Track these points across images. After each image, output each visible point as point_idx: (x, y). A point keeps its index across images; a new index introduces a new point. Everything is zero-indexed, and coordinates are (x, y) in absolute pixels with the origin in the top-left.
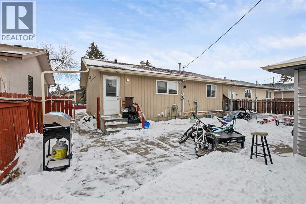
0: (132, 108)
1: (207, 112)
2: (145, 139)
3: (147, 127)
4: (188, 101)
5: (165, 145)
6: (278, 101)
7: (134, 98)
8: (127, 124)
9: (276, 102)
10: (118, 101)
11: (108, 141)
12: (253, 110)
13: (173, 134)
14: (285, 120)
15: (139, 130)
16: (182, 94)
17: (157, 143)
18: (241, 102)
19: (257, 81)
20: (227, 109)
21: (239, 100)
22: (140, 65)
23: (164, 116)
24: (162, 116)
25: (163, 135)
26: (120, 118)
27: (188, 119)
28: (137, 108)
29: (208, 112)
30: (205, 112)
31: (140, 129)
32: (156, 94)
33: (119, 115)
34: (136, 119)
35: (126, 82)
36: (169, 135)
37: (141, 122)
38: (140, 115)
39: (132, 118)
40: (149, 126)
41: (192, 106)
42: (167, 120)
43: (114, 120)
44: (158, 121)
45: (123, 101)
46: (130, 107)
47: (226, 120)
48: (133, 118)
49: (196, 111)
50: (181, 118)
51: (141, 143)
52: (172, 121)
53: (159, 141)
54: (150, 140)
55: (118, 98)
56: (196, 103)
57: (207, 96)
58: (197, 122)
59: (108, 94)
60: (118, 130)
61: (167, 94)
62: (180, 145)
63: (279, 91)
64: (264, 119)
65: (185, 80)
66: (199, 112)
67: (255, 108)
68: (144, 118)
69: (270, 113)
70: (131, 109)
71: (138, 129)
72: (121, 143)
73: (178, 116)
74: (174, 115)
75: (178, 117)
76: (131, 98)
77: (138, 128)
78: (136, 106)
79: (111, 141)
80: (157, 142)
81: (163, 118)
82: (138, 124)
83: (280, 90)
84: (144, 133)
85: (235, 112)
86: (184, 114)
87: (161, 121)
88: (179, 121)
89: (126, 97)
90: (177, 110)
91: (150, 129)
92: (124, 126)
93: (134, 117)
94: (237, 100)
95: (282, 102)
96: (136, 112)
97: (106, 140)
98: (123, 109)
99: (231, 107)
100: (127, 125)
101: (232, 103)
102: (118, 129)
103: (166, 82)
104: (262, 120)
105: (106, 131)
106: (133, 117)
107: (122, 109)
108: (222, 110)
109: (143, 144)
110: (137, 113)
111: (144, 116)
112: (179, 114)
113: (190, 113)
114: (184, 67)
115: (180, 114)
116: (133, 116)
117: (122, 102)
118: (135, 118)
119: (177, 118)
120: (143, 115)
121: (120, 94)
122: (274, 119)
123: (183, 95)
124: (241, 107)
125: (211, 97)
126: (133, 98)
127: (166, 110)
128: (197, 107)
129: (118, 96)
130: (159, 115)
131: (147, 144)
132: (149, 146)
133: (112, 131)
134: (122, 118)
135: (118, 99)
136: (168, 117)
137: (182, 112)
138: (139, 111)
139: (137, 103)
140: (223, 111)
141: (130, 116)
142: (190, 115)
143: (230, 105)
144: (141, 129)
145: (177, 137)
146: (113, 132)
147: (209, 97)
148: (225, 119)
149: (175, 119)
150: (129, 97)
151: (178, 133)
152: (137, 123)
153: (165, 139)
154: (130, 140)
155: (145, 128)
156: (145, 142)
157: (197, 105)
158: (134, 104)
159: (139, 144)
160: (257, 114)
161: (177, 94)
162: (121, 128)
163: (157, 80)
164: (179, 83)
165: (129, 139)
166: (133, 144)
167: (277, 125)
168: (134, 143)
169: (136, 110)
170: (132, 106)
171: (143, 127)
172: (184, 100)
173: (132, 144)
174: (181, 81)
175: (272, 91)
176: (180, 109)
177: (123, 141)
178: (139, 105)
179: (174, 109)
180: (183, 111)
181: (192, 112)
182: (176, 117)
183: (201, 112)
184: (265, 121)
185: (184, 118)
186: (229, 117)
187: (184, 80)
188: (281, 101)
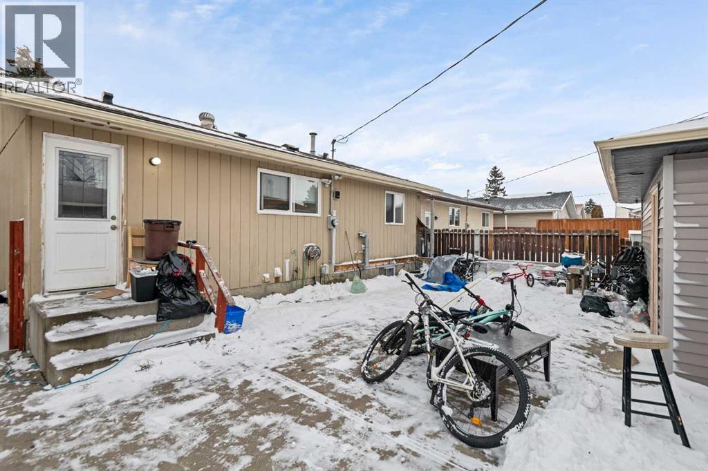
0: (173, 259)
1: (386, 261)
2: (235, 384)
3: (235, 325)
4: (346, 232)
5: (322, 402)
6: (526, 233)
7: (182, 225)
8: (152, 325)
9: (522, 235)
10: (115, 238)
11: (53, 422)
12: (477, 252)
13: (327, 342)
14: (544, 273)
15: (204, 341)
16: (330, 214)
17: (286, 395)
18: (451, 235)
19: (468, 191)
20: (423, 252)
21: (447, 230)
22: (199, 123)
23: (281, 280)
24: (277, 279)
25: (294, 349)
26: (125, 300)
27: (343, 281)
28: (194, 260)
29: (389, 261)
30: (383, 261)
31: (207, 338)
32: (260, 212)
33: (117, 287)
34: (193, 301)
35: (148, 167)
36: (314, 347)
37: (212, 310)
38: (206, 283)
39: (175, 298)
40: (240, 322)
41: (355, 247)
42: (292, 290)
43: (95, 314)
44: (265, 297)
45: (133, 236)
46: (168, 259)
47: (425, 277)
48: (182, 299)
49: (364, 261)
50: (327, 280)
51: (224, 407)
52: (306, 292)
53: (291, 383)
54: (259, 386)
55: (114, 223)
56: (362, 239)
57: (387, 222)
58: (422, 304)
59: (66, 210)
60: (112, 354)
61: (290, 212)
62: (371, 390)
63: (502, 212)
64: (503, 274)
65: (340, 176)
66: (370, 261)
67: (481, 248)
68: (226, 295)
69: (511, 258)
70: (171, 263)
71: (199, 340)
72: (127, 428)
73: (319, 275)
74: (309, 274)
75: (319, 278)
76: (172, 226)
77: (200, 334)
78: (191, 254)
79: (73, 422)
80: (287, 388)
81: (279, 285)
82: (199, 318)
83: (503, 210)
84: (226, 349)
85: (446, 258)
86: (336, 268)
87: (273, 293)
88: (324, 290)
89: (148, 222)
90: (318, 261)
91: (247, 331)
92: (139, 333)
93: (184, 293)
94: (443, 230)
95: (534, 236)
96: (193, 275)
97: (44, 416)
98: (138, 266)
99: (431, 246)
100: (155, 329)
101: (433, 237)
102: (113, 349)
103: (289, 178)
104: (500, 275)
105: (53, 368)
106: (178, 294)
107: (131, 265)
108: (415, 255)
109: (234, 415)
110: (196, 277)
111: (224, 289)
112: (323, 269)
113: (350, 265)
114: (334, 141)
115: (327, 270)
116: (180, 289)
117: (130, 238)
118: (188, 298)
119: (318, 283)
120: (221, 283)
121: (124, 210)
122: (522, 272)
123: (332, 218)
124: (451, 246)
125: (394, 223)
126: (179, 223)
127: (287, 261)
128: (367, 249)
129: (113, 218)
130: (267, 276)
131: (252, 409)
132: (263, 420)
133: (80, 367)
134: (133, 298)
135: (114, 228)
136: (293, 279)
137: (330, 263)
138: (202, 272)
139: (195, 242)
140: (417, 256)
141: (167, 292)
142: (351, 269)
143: (428, 243)
144: (213, 335)
145: (344, 353)
146: (87, 368)
147: (391, 223)
148: (423, 275)
149: (314, 284)
150: (160, 222)
151: (338, 336)
152: (195, 315)
153: (312, 367)
154: (172, 401)
155: (226, 332)
156: (239, 400)
157: (367, 244)
158: (180, 244)
159: (213, 417)
160: (488, 263)
161: (318, 215)
162: (129, 341)
163: (260, 170)
164: (324, 184)
165: (166, 391)
166: (188, 425)
167: (529, 285)
168: (190, 415)
169: (189, 269)
170: (174, 253)
171: (222, 329)
172: (335, 230)
173: (181, 420)
174: (330, 178)
175: (490, 212)
176: (325, 255)
177: (136, 409)
178: (204, 250)
179: (309, 256)
180: (334, 262)
181: (355, 262)
182: (314, 278)
183: (375, 262)
184: (506, 278)
185: (335, 281)
186: (433, 271)
187: (337, 175)
188: (533, 233)
